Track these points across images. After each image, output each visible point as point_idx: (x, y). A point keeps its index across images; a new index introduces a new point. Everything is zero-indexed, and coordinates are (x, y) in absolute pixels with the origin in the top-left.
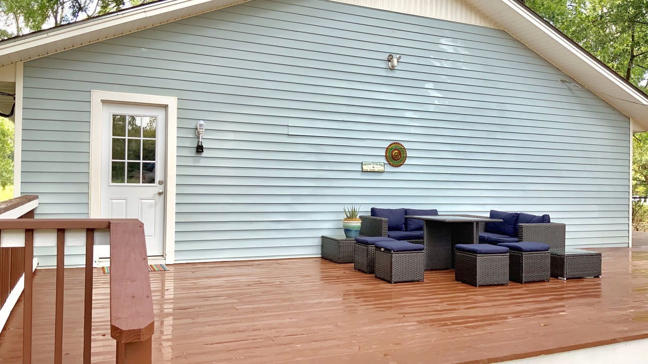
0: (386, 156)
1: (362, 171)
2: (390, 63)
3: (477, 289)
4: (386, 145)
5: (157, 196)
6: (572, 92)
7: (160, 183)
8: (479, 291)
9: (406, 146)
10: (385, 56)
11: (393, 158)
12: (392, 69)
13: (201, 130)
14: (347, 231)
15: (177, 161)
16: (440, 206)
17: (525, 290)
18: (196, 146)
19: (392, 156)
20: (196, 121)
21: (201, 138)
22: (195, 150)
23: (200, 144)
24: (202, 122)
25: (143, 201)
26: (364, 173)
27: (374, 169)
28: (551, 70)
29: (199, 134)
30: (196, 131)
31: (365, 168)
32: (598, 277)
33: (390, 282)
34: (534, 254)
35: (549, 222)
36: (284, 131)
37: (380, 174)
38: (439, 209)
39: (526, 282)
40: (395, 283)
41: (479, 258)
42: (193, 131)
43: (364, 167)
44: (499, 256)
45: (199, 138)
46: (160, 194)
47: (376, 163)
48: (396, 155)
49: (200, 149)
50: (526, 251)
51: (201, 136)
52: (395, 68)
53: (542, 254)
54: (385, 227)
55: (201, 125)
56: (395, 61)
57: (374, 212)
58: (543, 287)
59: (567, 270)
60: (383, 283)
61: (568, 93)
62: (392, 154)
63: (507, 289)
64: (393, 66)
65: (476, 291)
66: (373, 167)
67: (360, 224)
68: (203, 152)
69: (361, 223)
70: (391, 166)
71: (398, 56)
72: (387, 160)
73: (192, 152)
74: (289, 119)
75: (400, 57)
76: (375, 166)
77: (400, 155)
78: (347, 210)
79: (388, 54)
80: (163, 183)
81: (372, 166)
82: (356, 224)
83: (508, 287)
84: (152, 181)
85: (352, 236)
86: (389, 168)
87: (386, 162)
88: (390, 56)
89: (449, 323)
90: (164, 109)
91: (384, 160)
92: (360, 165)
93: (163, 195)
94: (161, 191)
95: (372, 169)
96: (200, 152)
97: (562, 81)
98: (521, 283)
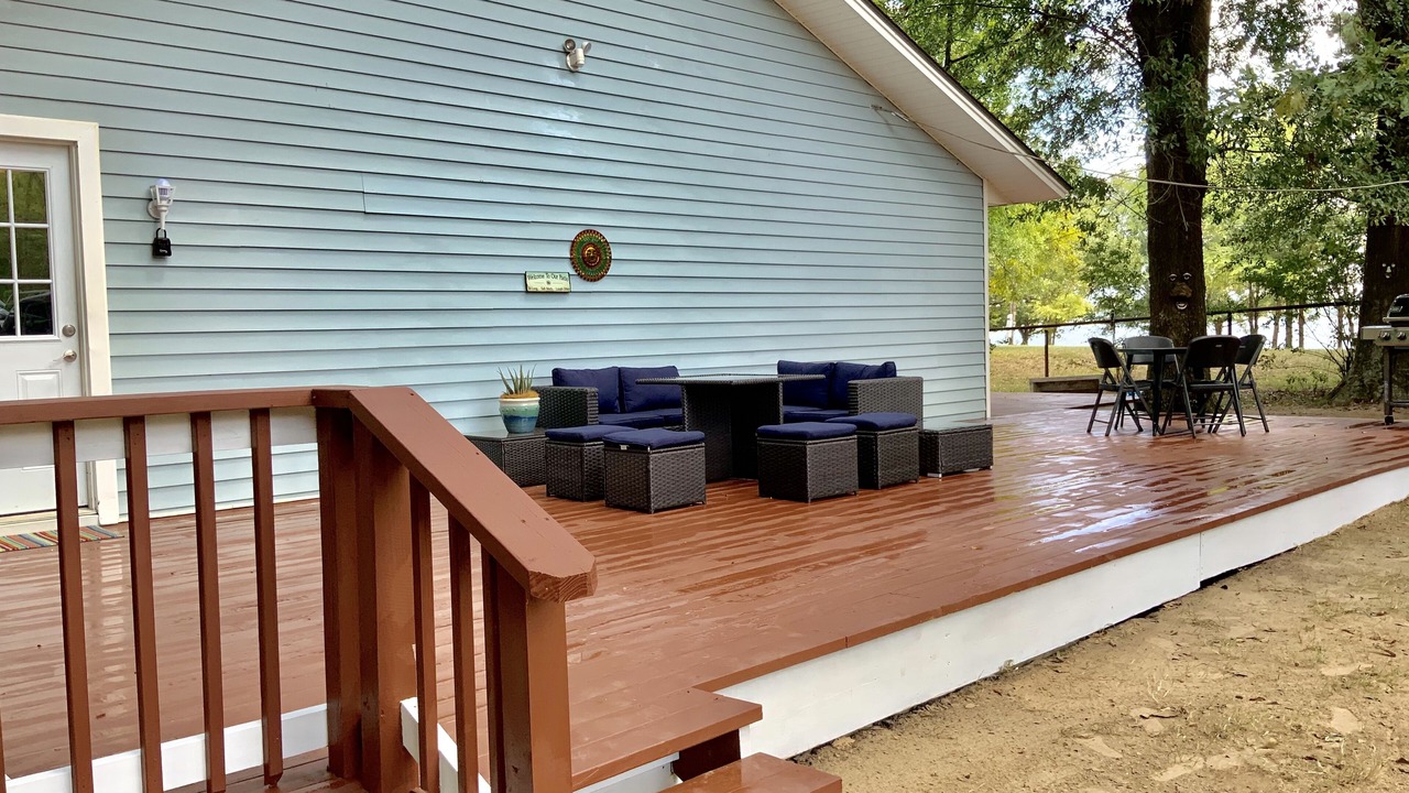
0: (571, 259)
1: (527, 292)
2: (568, 58)
3: (810, 506)
4: (571, 234)
5: (63, 364)
6: (892, 130)
7: (67, 332)
8: (813, 510)
9: (609, 236)
10: (559, 43)
11: (585, 262)
12: (573, 70)
13: (164, 203)
14: (510, 419)
15: (108, 278)
16: (682, 359)
17: (892, 499)
18: (151, 241)
19: (584, 258)
20: (152, 181)
21: (163, 221)
22: (149, 250)
23: (161, 235)
24: (165, 184)
25: (28, 378)
26: (530, 296)
27: (549, 287)
28: (856, 86)
29: (157, 210)
30: (150, 206)
31: (533, 284)
32: (988, 468)
33: (645, 510)
34: (895, 433)
35: (895, 375)
36: (356, 203)
37: (562, 296)
38: (680, 365)
39: (883, 487)
40: (657, 511)
41: (811, 447)
42: (142, 204)
43: (530, 282)
44: (842, 442)
45: (157, 220)
46: (69, 359)
47: (552, 273)
48: (591, 258)
49: (161, 248)
50: (882, 429)
51: (164, 215)
52: (580, 69)
53: (904, 432)
54: (593, 406)
55: (163, 191)
56: (580, 53)
57: (558, 376)
58: (911, 493)
59: (943, 461)
60: (630, 515)
61: (884, 130)
62: (583, 255)
63: (855, 501)
64: (576, 65)
65: (806, 511)
66: (549, 283)
67: (537, 404)
68: (169, 254)
69: (540, 402)
70: (582, 280)
71: (586, 43)
72: (574, 267)
73: (145, 255)
74: (366, 177)
75: (589, 47)
76: (550, 280)
77: (600, 256)
78: (507, 377)
79: (564, 39)
80: (78, 331)
81: (545, 280)
82: (530, 403)
83: (858, 497)
84: (46, 328)
85: (524, 429)
86: (580, 285)
87: (573, 272)
88: (568, 42)
89: (820, 563)
90: (65, 152)
91: (568, 268)
92: (521, 279)
93: (76, 363)
94: (70, 352)
95: (546, 286)
96: (164, 254)
97: (875, 108)
98: (876, 488)
